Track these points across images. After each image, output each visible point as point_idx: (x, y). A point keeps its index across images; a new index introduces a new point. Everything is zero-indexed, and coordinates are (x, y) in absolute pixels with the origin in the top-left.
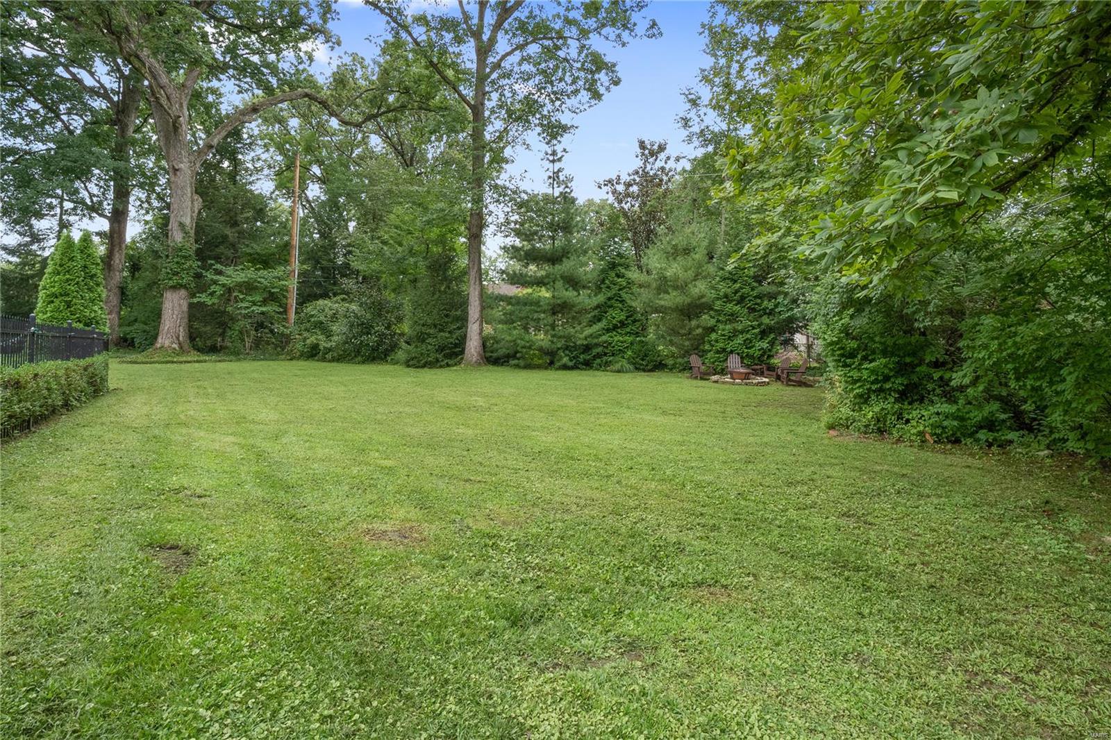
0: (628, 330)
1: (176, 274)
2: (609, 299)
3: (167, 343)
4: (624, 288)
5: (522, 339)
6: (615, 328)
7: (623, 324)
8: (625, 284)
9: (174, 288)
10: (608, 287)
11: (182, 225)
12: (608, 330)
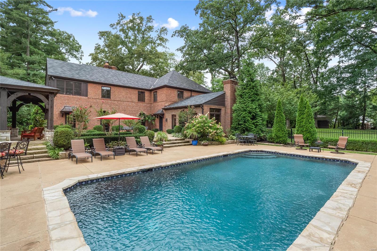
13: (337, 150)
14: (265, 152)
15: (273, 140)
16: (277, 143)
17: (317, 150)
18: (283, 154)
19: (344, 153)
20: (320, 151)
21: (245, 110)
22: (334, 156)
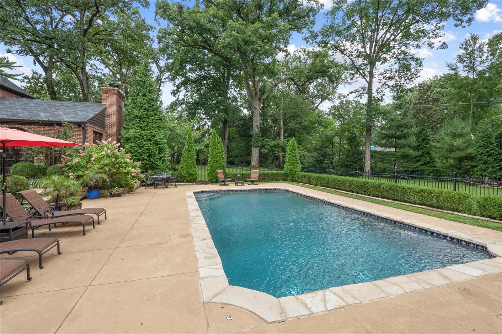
0: (431, 165)
1: (257, 142)
2: (423, 153)
3: (255, 165)
4: (429, 148)
5: (388, 167)
6: (425, 164)
7: (428, 163)
8: (429, 147)
9: (256, 147)
10: (422, 148)
11: (257, 126)
12: (422, 165)
13: (253, 182)
14: (206, 192)
15: (183, 178)
16: (187, 182)
17: (241, 184)
18: (225, 191)
19: (257, 185)
20: (244, 185)
21: (150, 140)
22: (253, 187)
